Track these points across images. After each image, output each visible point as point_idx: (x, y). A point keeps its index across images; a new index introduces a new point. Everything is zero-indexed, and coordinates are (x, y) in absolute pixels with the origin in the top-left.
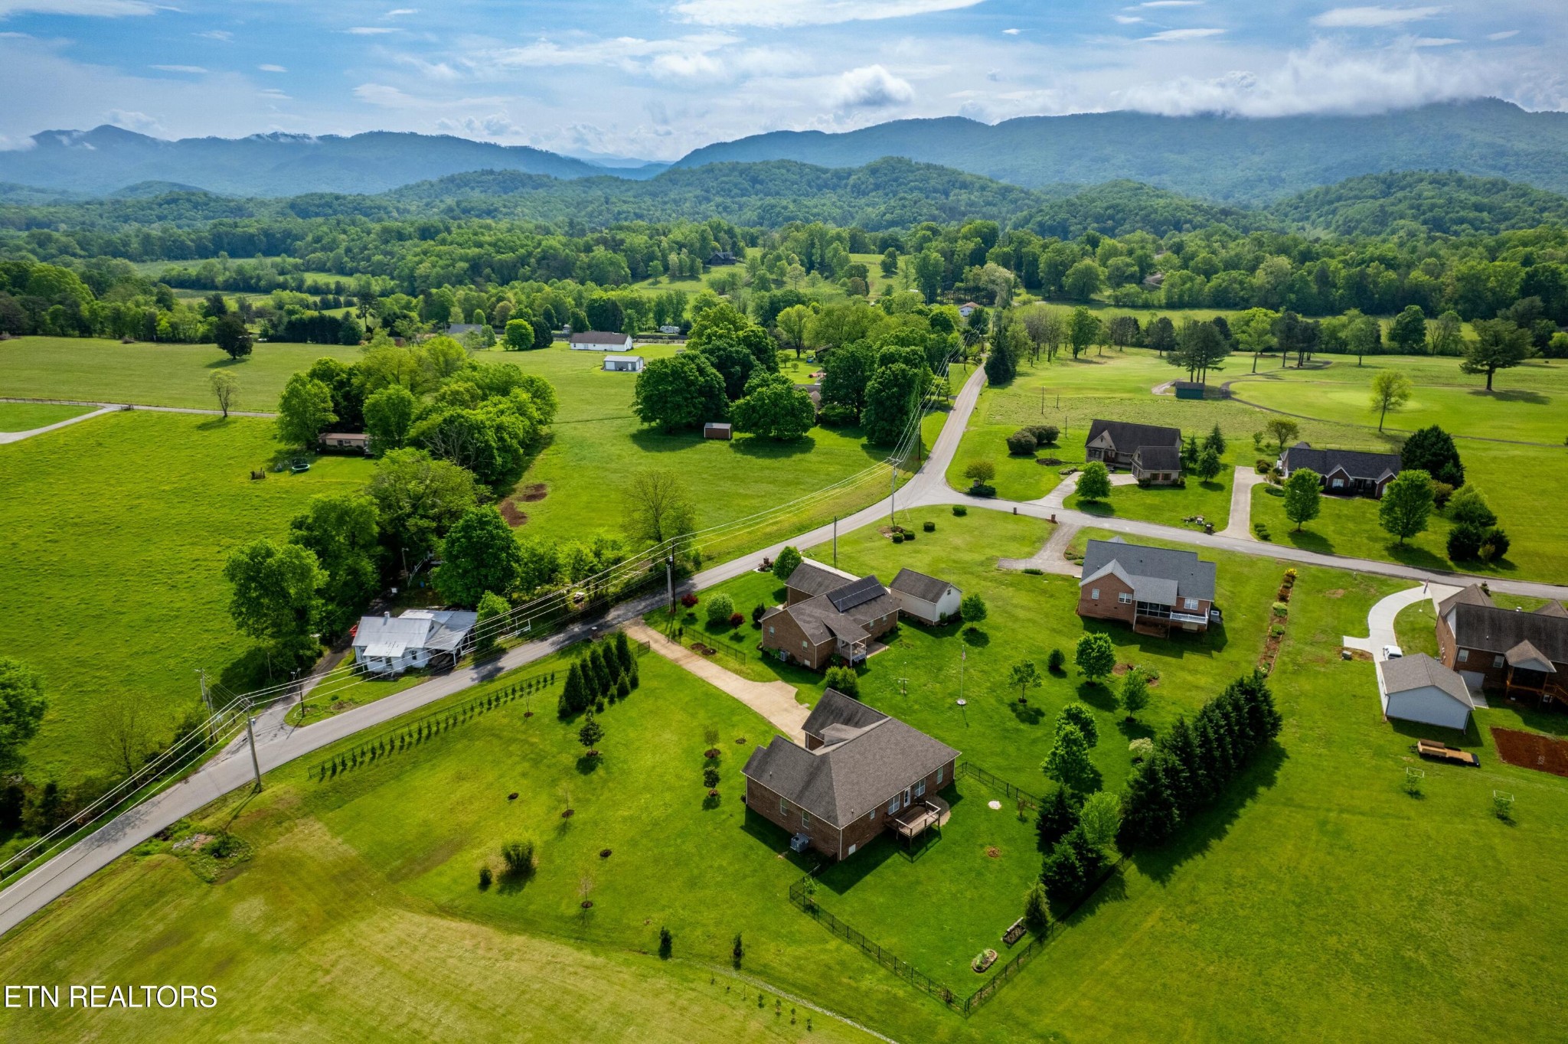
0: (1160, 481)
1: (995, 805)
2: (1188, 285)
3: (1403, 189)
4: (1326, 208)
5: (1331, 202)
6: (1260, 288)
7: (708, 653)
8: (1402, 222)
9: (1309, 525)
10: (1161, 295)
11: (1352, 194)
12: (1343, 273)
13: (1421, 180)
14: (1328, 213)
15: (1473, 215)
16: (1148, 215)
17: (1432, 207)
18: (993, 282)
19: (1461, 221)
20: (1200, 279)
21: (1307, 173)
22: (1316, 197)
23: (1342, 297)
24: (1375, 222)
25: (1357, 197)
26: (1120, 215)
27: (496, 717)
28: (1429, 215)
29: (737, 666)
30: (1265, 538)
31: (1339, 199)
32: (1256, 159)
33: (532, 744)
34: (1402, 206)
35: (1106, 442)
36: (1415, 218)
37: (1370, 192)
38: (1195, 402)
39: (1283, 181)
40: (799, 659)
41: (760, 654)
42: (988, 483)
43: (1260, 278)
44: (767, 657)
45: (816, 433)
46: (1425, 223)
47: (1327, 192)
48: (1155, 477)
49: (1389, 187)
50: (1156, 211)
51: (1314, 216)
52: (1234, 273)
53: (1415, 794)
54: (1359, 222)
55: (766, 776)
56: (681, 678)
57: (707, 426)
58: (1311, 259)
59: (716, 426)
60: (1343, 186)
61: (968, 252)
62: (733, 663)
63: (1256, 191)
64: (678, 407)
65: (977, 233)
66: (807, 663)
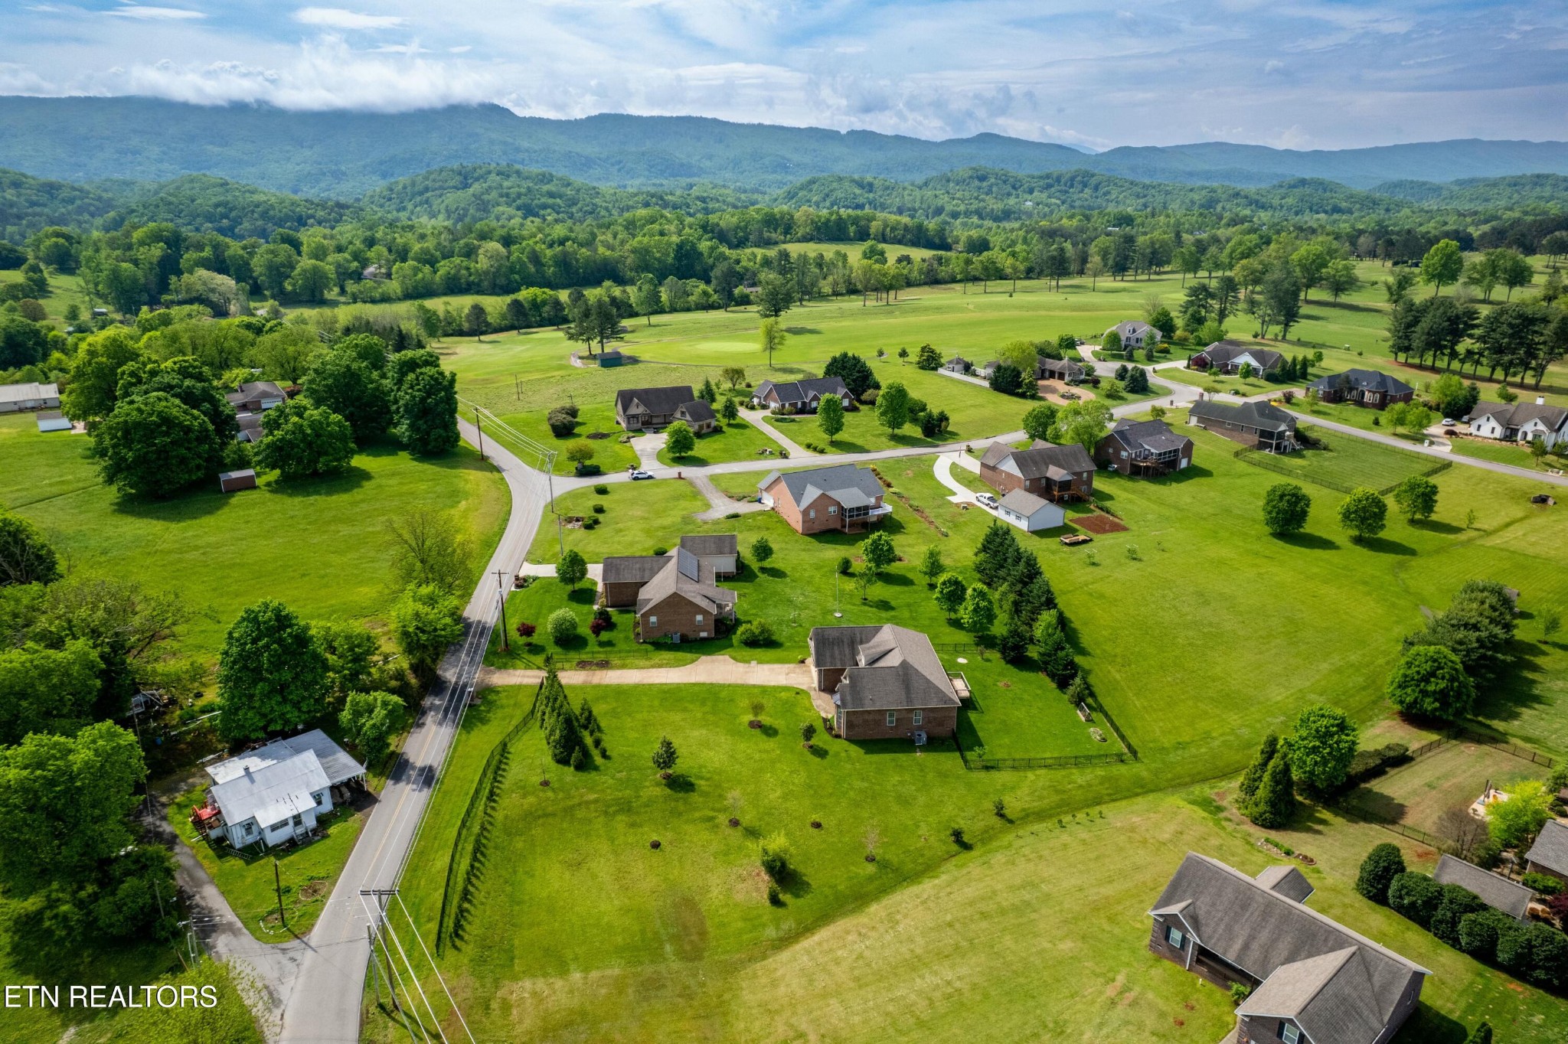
0: (705, 430)
1: (961, 660)
2: (420, 275)
3: (477, 179)
4: (418, 199)
5: (421, 193)
6: (486, 273)
7: (605, 665)
8: (501, 209)
9: (837, 437)
10: (394, 286)
11: (437, 185)
12: (549, 253)
13: (490, 172)
14: (421, 204)
15: (551, 201)
16: (266, 212)
17: (519, 195)
18: (213, 291)
19: (545, 207)
20: (427, 269)
21: (364, 167)
22: (405, 188)
23: (555, 273)
24: (478, 210)
25: (441, 188)
26: (233, 214)
27: (510, 805)
28: (519, 202)
29: (648, 663)
30: (822, 452)
31: (427, 189)
32: (307, 153)
33: (596, 801)
34: (494, 194)
35: (637, 409)
36: (509, 205)
37: (451, 183)
38: (618, 369)
39: (344, 174)
40: (691, 635)
41: (650, 647)
42: (588, 463)
43: (483, 263)
44: (659, 646)
45: (359, 461)
46: (518, 209)
47: (413, 184)
48: (701, 427)
49: (466, 178)
50: (272, 207)
51: (410, 206)
52: (457, 260)
53: (1094, 564)
54: (466, 210)
55: (867, 702)
56: (620, 693)
57: (223, 477)
58: (515, 243)
59: (235, 474)
60: (426, 178)
61: (155, 260)
62: (642, 663)
63: (323, 185)
64: (183, 460)
65: (156, 237)
66: (704, 634)
